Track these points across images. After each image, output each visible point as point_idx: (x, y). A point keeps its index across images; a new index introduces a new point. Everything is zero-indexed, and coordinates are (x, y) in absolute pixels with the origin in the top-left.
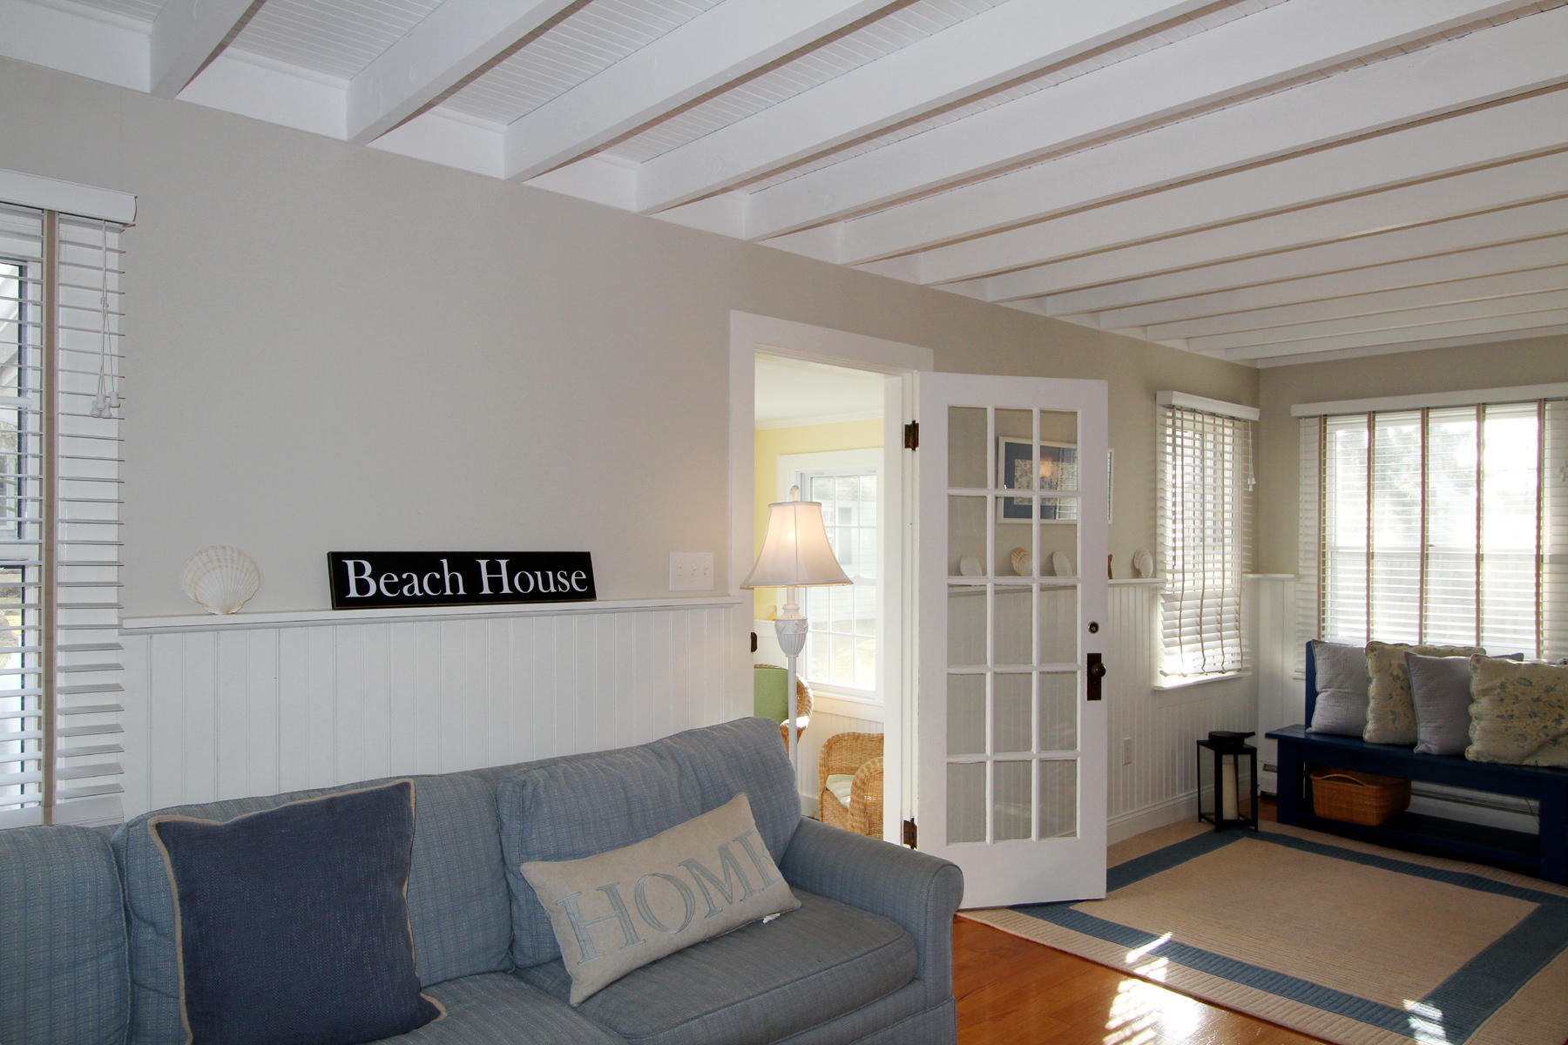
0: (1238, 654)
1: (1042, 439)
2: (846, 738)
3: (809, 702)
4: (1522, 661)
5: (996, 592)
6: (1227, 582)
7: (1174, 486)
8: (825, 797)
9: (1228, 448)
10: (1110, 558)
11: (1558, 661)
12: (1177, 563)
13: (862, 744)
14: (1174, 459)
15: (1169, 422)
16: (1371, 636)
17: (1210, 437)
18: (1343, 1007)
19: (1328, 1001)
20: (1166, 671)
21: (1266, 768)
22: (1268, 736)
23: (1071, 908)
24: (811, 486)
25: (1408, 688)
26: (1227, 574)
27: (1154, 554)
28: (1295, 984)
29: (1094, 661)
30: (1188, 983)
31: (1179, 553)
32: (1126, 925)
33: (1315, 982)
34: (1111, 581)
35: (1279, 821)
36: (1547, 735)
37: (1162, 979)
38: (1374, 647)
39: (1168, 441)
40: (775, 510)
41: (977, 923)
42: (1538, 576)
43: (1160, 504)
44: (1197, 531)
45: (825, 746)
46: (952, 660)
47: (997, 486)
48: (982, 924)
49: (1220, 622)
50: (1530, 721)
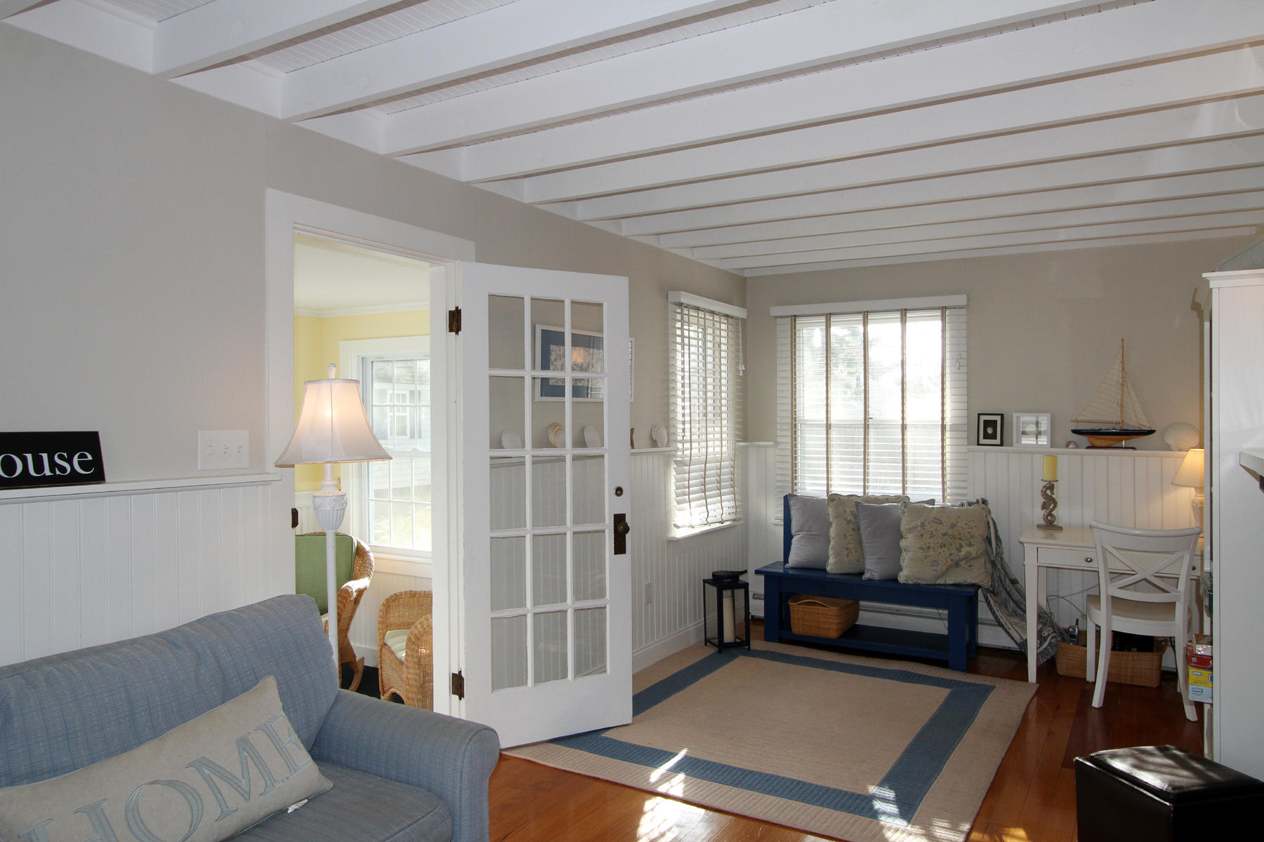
0: (733, 507)
1: (573, 327)
2: (403, 596)
3: (371, 564)
4: (934, 505)
5: (534, 463)
6: (725, 449)
7: (683, 370)
8: (384, 651)
9: (724, 340)
10: (632, 431)
11: (957, 505)
12: (686, 434)
13: (418, 601)
14: (683, 348)
15: (679, 317)
16: (830, 489)
17: (710, 331)
18: (822, 799)
19: (811, 795)
20: (678, 524)
21: (756, 597)
22: (757, 572)
23: (603, 735)
24: (372, 369)
25: (857, 529)
26: (724, 443)
27: (667, 427)
28: (785, 783)
29: (619, 519)
30: (701, 795)
31: (687, 426)
32: (649, 746)
33: (800, 779)
34: (633, 451)
35: (766, 640)
36: (952, 560)
37: (680, 794)
38: (834, 498)
39: (678, 333)
40: (310, 386)
41: (521, 759)
42: (943, 440)
43: (671, 385)
44: (701, 408)
45: (383, 605)
46: (495, 525)
47: (534, 367)
48: (525, 760)
49: (719, 482)
50: (940, 550)
